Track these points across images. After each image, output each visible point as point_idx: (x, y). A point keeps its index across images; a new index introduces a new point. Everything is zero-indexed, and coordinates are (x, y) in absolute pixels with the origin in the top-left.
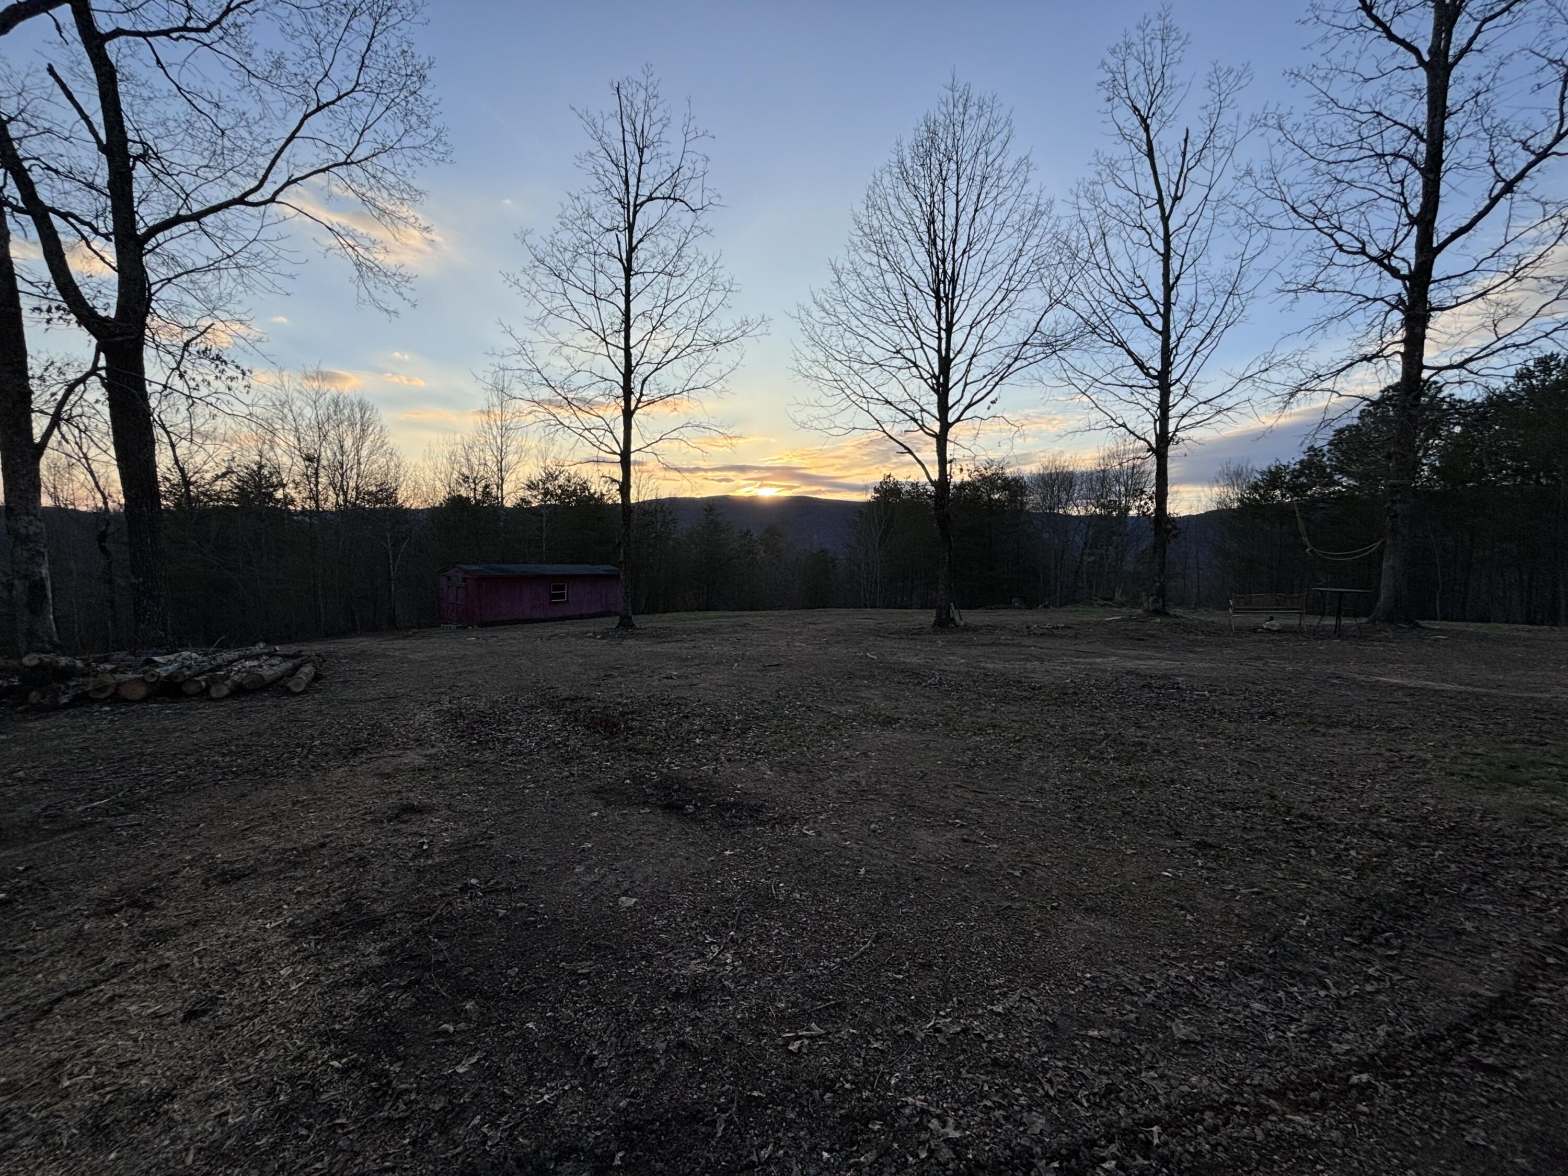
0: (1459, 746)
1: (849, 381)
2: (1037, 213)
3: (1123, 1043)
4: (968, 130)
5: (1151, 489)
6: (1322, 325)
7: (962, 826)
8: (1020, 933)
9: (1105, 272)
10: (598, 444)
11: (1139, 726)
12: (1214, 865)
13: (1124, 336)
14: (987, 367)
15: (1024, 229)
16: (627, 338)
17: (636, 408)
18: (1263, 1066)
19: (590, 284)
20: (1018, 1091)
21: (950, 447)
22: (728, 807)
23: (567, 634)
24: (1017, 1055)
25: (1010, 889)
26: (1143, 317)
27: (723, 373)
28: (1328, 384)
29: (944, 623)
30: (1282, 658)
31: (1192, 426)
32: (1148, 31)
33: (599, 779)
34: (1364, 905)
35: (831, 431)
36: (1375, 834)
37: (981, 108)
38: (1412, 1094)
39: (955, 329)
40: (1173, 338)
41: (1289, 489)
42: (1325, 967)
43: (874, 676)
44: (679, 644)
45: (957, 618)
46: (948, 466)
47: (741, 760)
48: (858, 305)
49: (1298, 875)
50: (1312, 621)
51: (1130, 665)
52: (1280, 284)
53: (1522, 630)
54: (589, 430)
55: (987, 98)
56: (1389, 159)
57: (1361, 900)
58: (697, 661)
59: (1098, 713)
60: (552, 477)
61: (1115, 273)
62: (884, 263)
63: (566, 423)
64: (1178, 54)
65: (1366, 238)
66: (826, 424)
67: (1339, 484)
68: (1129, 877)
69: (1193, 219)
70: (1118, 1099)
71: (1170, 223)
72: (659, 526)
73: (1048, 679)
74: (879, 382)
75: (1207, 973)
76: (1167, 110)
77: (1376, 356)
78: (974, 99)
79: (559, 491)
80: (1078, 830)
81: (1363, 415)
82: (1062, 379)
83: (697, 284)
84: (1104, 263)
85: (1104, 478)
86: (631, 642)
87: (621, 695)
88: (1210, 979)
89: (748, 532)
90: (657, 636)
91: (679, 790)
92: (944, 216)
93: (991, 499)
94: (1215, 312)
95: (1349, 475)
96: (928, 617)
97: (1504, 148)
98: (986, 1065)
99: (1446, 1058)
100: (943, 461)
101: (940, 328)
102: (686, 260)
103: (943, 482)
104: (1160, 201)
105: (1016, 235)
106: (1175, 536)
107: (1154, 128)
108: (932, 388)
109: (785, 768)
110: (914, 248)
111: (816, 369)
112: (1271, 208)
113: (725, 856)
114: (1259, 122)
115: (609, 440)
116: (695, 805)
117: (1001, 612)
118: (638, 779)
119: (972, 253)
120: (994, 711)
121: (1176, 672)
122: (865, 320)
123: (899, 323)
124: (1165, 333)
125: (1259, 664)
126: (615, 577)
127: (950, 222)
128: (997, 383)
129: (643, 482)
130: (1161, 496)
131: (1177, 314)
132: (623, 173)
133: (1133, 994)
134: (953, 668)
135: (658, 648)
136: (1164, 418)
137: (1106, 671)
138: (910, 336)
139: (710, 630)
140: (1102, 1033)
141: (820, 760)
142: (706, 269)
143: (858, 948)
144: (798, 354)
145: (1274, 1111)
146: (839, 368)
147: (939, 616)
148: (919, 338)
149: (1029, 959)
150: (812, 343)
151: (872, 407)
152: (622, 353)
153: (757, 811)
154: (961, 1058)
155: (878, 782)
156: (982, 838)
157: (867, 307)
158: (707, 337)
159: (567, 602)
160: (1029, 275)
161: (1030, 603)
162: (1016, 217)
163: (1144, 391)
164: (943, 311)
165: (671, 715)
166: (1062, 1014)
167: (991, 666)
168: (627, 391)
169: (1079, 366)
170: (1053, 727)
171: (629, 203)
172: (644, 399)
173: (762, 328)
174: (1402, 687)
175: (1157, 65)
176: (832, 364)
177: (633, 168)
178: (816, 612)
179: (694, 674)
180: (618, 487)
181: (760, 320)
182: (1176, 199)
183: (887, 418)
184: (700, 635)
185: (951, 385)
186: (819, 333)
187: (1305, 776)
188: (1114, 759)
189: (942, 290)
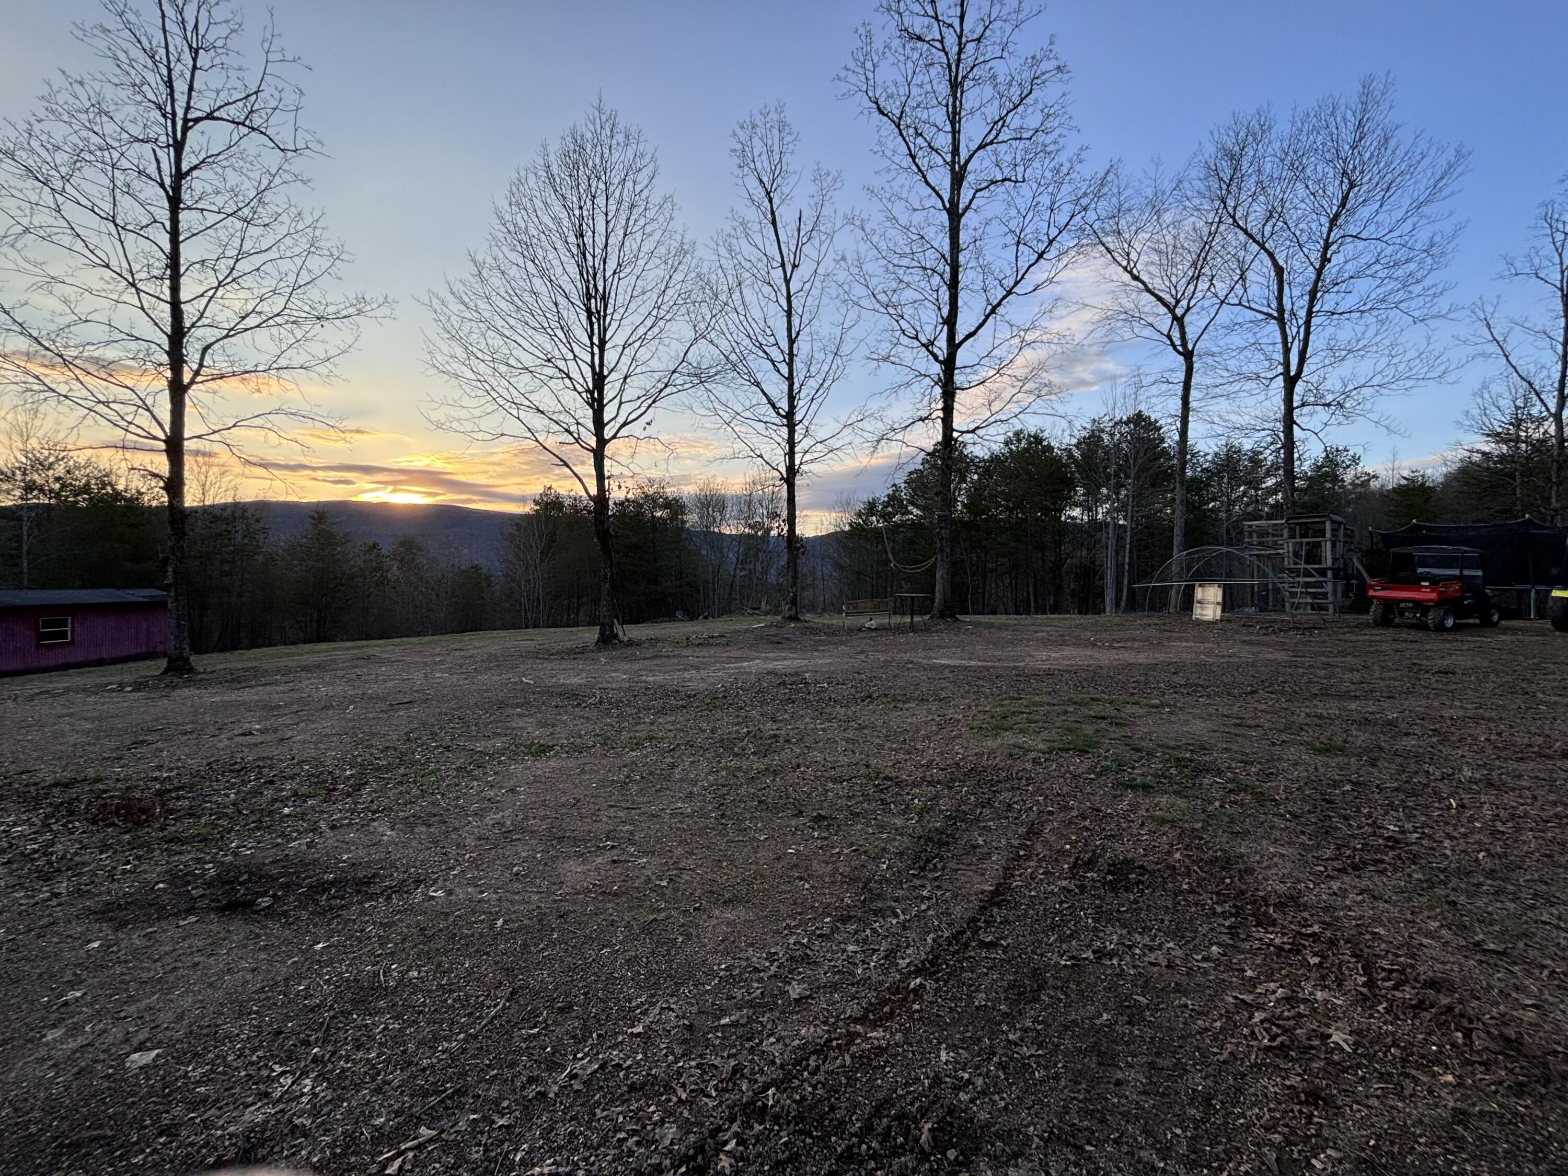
0: (977, 706)
1: (495, 384)
2: (682, 251)
3: (750, 1020)
4: (616, 155)
5: (784, 514)
6: (896, 389)
7: (613, 847)
8: (665, 943)
9: (742, 318)
10: (124, 424)
11: (774, 720)
12: (826, 835)
13: (759, 377)
14: (641, 388)
15: (670, 262)
16: (175, 289)
17: (192, 382)
18: (854, 998)
19: (108, 207)
20: (652, 1108)
21: (607, 463)
22: (324, 887)
23: (67, 690)
24: (653, 1072)
25: (657, 901)
26: (773, 362)
27: (330, 354)
28: (899, 436)
29: (607, 640)
30: (878, 651)
31: (812, 461)
32: (768, 119)
33: (109, 892)
34: (922, 841)
35: (475, 436)
36: (930, 783)
37: (627, 137)
38: (946, 982)
39: (608, 346)
40: (796, 385)
41: (881, 516)
42: (897, 900)
43: (528, 703)
44: (269, 688)
45: (621, 634)
46: (606, 482)
47: (350, 824)
48: (503, 305)
49: (882, 828)
50: (896, 620)
51: (770, 666)
52: (868, 353)
53: (1012, 619)
54: (106, 404)
55: (632, 130)
56: (930, 272)
57: (920, 837)
58: (295, 707)
59: (743, 713)
60: (42, 465)
61: (750, 320)
62: (530, 265)
63: (63, 389)
64: (791, 146)
65: (919, 329)
66: (469, 426)
67: (912, 513)
68: (761, 862)
69: (808, 286)
70: (743, 1075)
71: (791, 285)
72: (239, 537)
73: (704, 686)
74: (528, 388)
75: (818, 932)
76: (786, 190)
77: (926, 418)
78: (621, 127)
79: (57, 486)
80: (721, 827)
81: (924, 462)
82: (709, 409)
83: (288, 241)
84: (741, 309)
85: (749, 503)
86: (186, 692)
87: (160, 768)
88: (820, 936)
89: (375, 546)
90: (233, 680)
91: (249, 880)
92: (594, 233)
93: (653, 517)
94: (825, 368)
95: (917, 506)
96: (591, 635)
97: (991, 282)
98: (622, 1095)
99: (966, 945)
100: (601, 477)
101: (592, 344)
102: (271, 209)
103: (601, 499)
104: (783, 265)
105: (663, 266)
106: (803, 553)
107: (776, 201)
108: (588, 403)
109: (410, 824)
110: (563, 258)
111: (455, 366)
112: (859, 291)
113: (315, 951)
114: (850, 221)
115: (143, 419)
116: (274, 896)
117: (664, 625)
118: (176, 879)
119: (622, 275)
120: (652, 724)
121: (804, 669)
122: (512, 322)
123: (549, 330)
124: (790, 379)
125: (862, 657)
126: (160, 605)
127: (600, 241)
128: (650, 406)
129: (211, 478)
130: (791, 520)
131: (798, 365)
132: (165, 71)
133: (760, 971)
134: (614, 686)
135: (232, 696)
136: (791, 454)
137: (751, 673)
138: (561, 346)
139: (318, 666)
140: (733, 1018)
141: (456, 806)
142: (300, 226)
143: (487, 1014)
144: (431, 346)
145: (858, 1034)
146: (482, 368)
147: (602, 633)
148: (572, 351)
149: (671, 968)
150: (449, 336)
151: (522, 414)
152: (167, 307)
153: (368, 884)
154: (597, 1097)
155: (526, 818)
156: (632, 855)
157: (512, 308)
158: (307, 308)
159: (72, 643)
160: (675, 308)
161: (692, 615)
162: (662, 250)
163: (775, 427)
164: (596, 326)
165: (244, 783)
166: (700, 1012)
167: (651, 679)
168: (176, 359)
169: (724, 400)
170: (705, 731)
171: (174, 114)
172: (204, 371)
173: (385, 310)
174: (947, 666)
175: (776, 149)
176: (474, 362)
177: (181, 70)
178: (467, 636)
179: (287, 726)
180: (162, 484)
181: (381, 300)
182: (795, 266)
183: (540, 428)
184: (303, 674)
185: (605, 401)
186: (457, 326)
187: (888, 744)
188: (754, 753)
189: (593, 306)
